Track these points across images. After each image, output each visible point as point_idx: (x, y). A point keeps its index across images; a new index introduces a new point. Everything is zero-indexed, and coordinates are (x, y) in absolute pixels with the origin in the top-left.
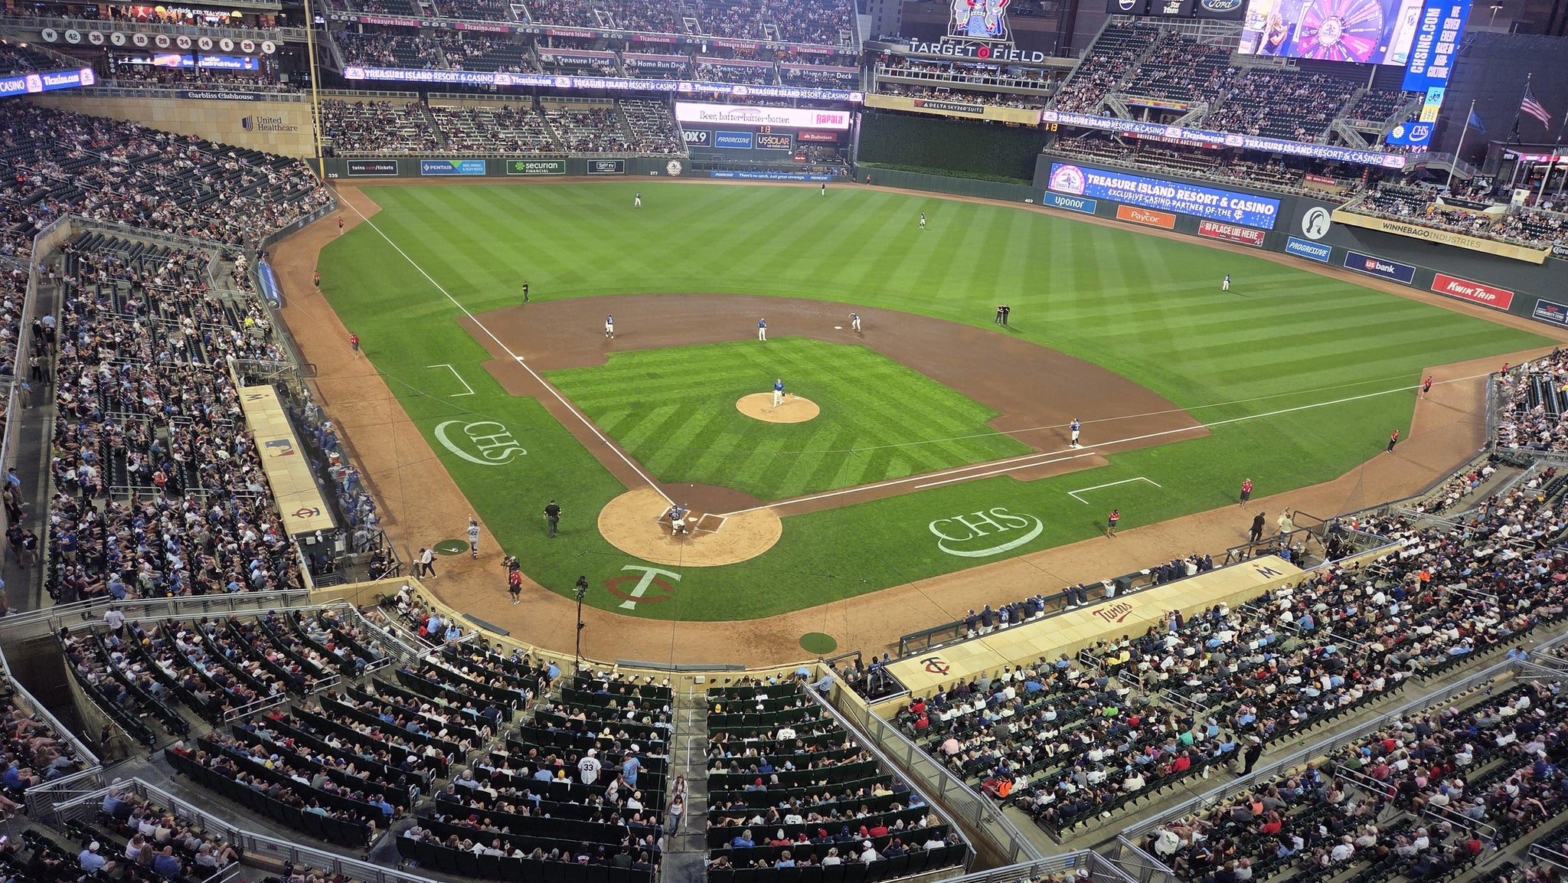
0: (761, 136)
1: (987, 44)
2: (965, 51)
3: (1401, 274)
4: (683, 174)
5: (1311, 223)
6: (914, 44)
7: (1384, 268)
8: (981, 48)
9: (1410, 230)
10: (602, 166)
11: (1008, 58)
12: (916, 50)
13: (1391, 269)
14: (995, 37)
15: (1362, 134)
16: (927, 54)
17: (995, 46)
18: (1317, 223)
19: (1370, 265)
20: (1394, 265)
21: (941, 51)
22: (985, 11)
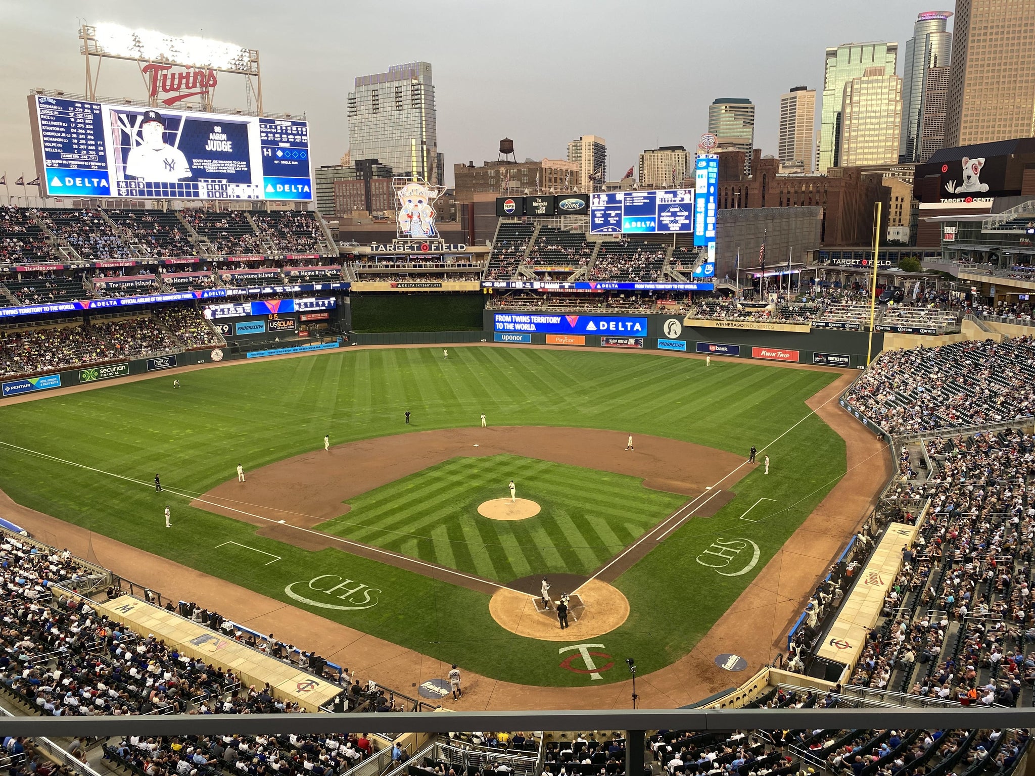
0: (272, 322)
1: (426, 242)
2: (412, 248)
3: (732, 351)
4: (225, 358)
5: (669, 328)
6: (374, 246)
7: (721, 349)
8: (421, 244)
9: (732, 325)
10: (158, 363)
11: (442, 250)
12: (377, 250)
13: (725, 349)
14: (431, 237)
15: (682, 274)
16: (385, 252)
17: (432, 242)
18: (673, 329)
19: (712, 348)
20: (727, 347)
21: (394, 249)
22: (420, 221)
